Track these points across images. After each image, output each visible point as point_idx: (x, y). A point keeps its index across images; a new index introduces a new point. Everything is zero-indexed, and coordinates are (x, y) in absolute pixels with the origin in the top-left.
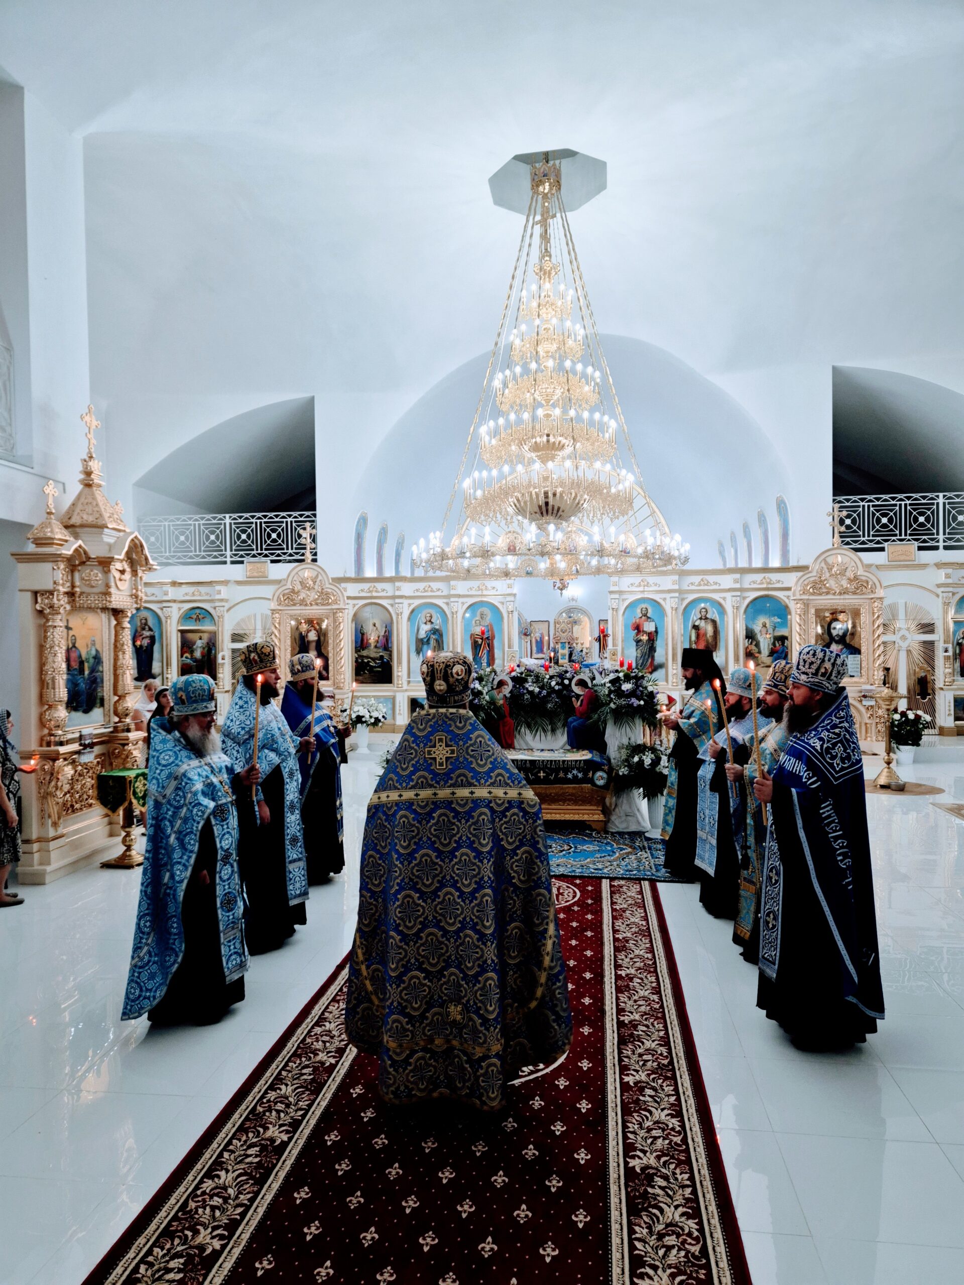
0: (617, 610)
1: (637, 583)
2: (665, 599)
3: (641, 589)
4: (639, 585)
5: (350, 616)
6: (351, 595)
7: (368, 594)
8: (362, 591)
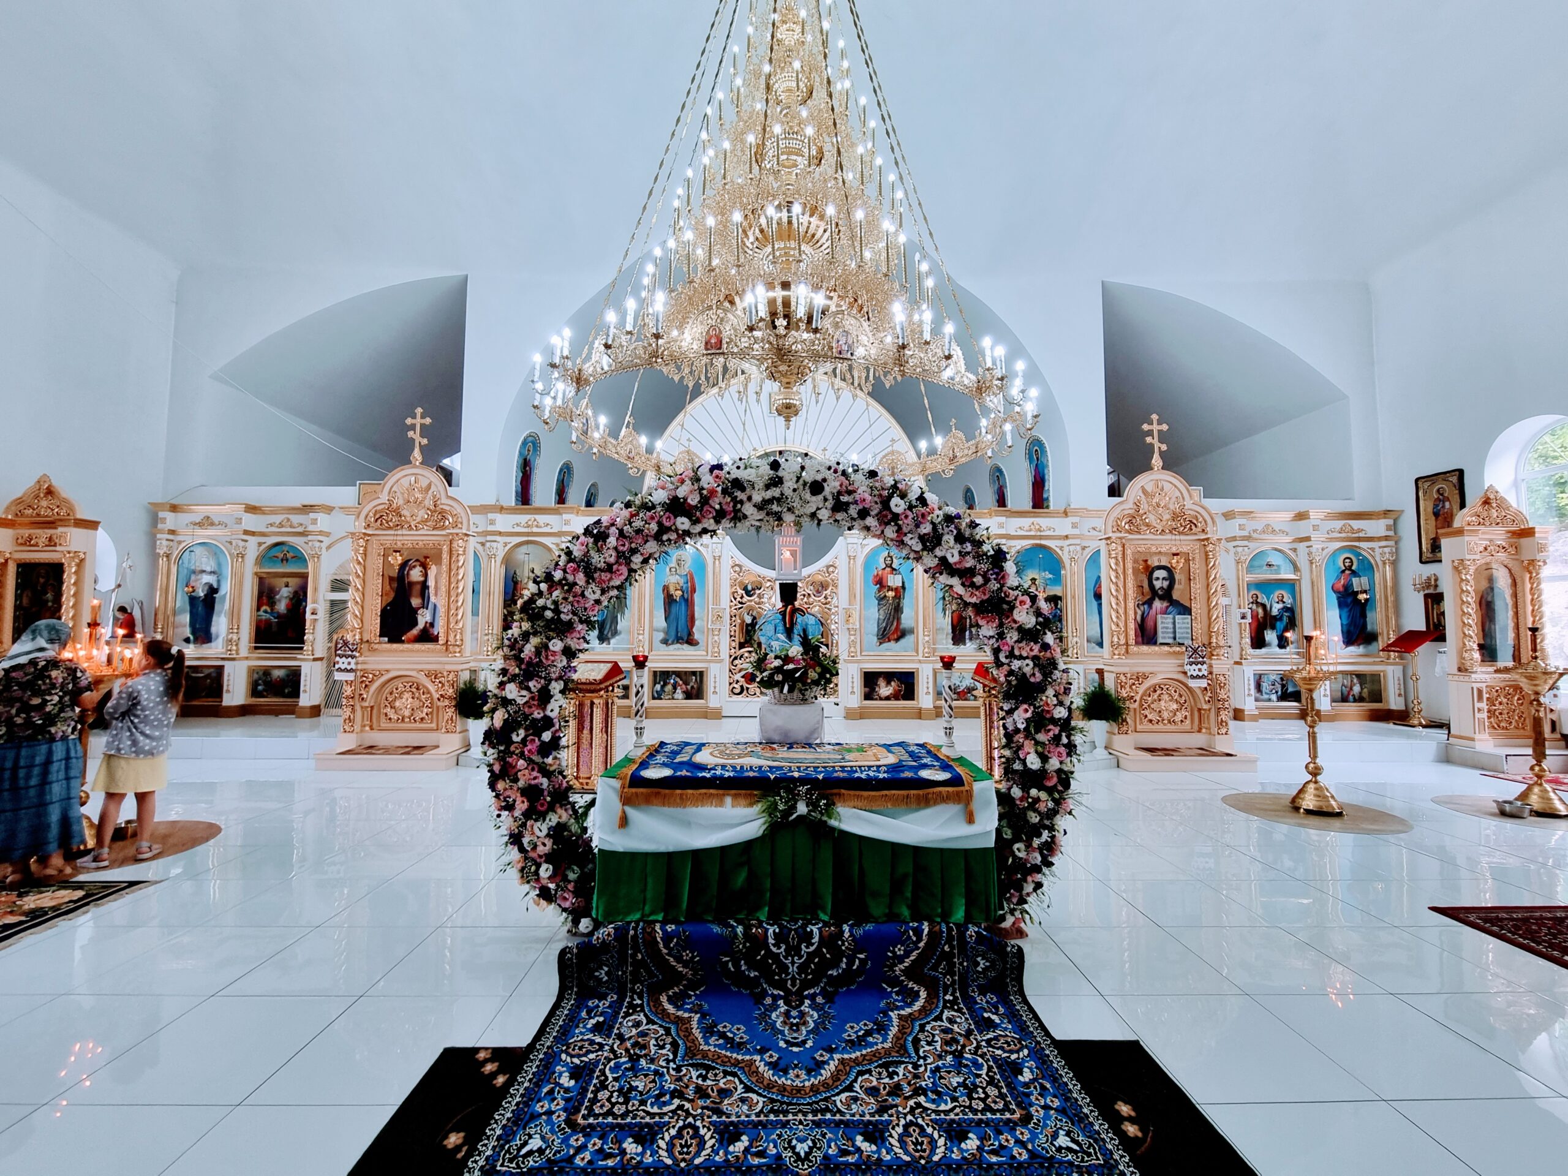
0: (854, 558)
5: (499, 559)
6: (502, 530)
7: (526, 530)
8: (518, 525)
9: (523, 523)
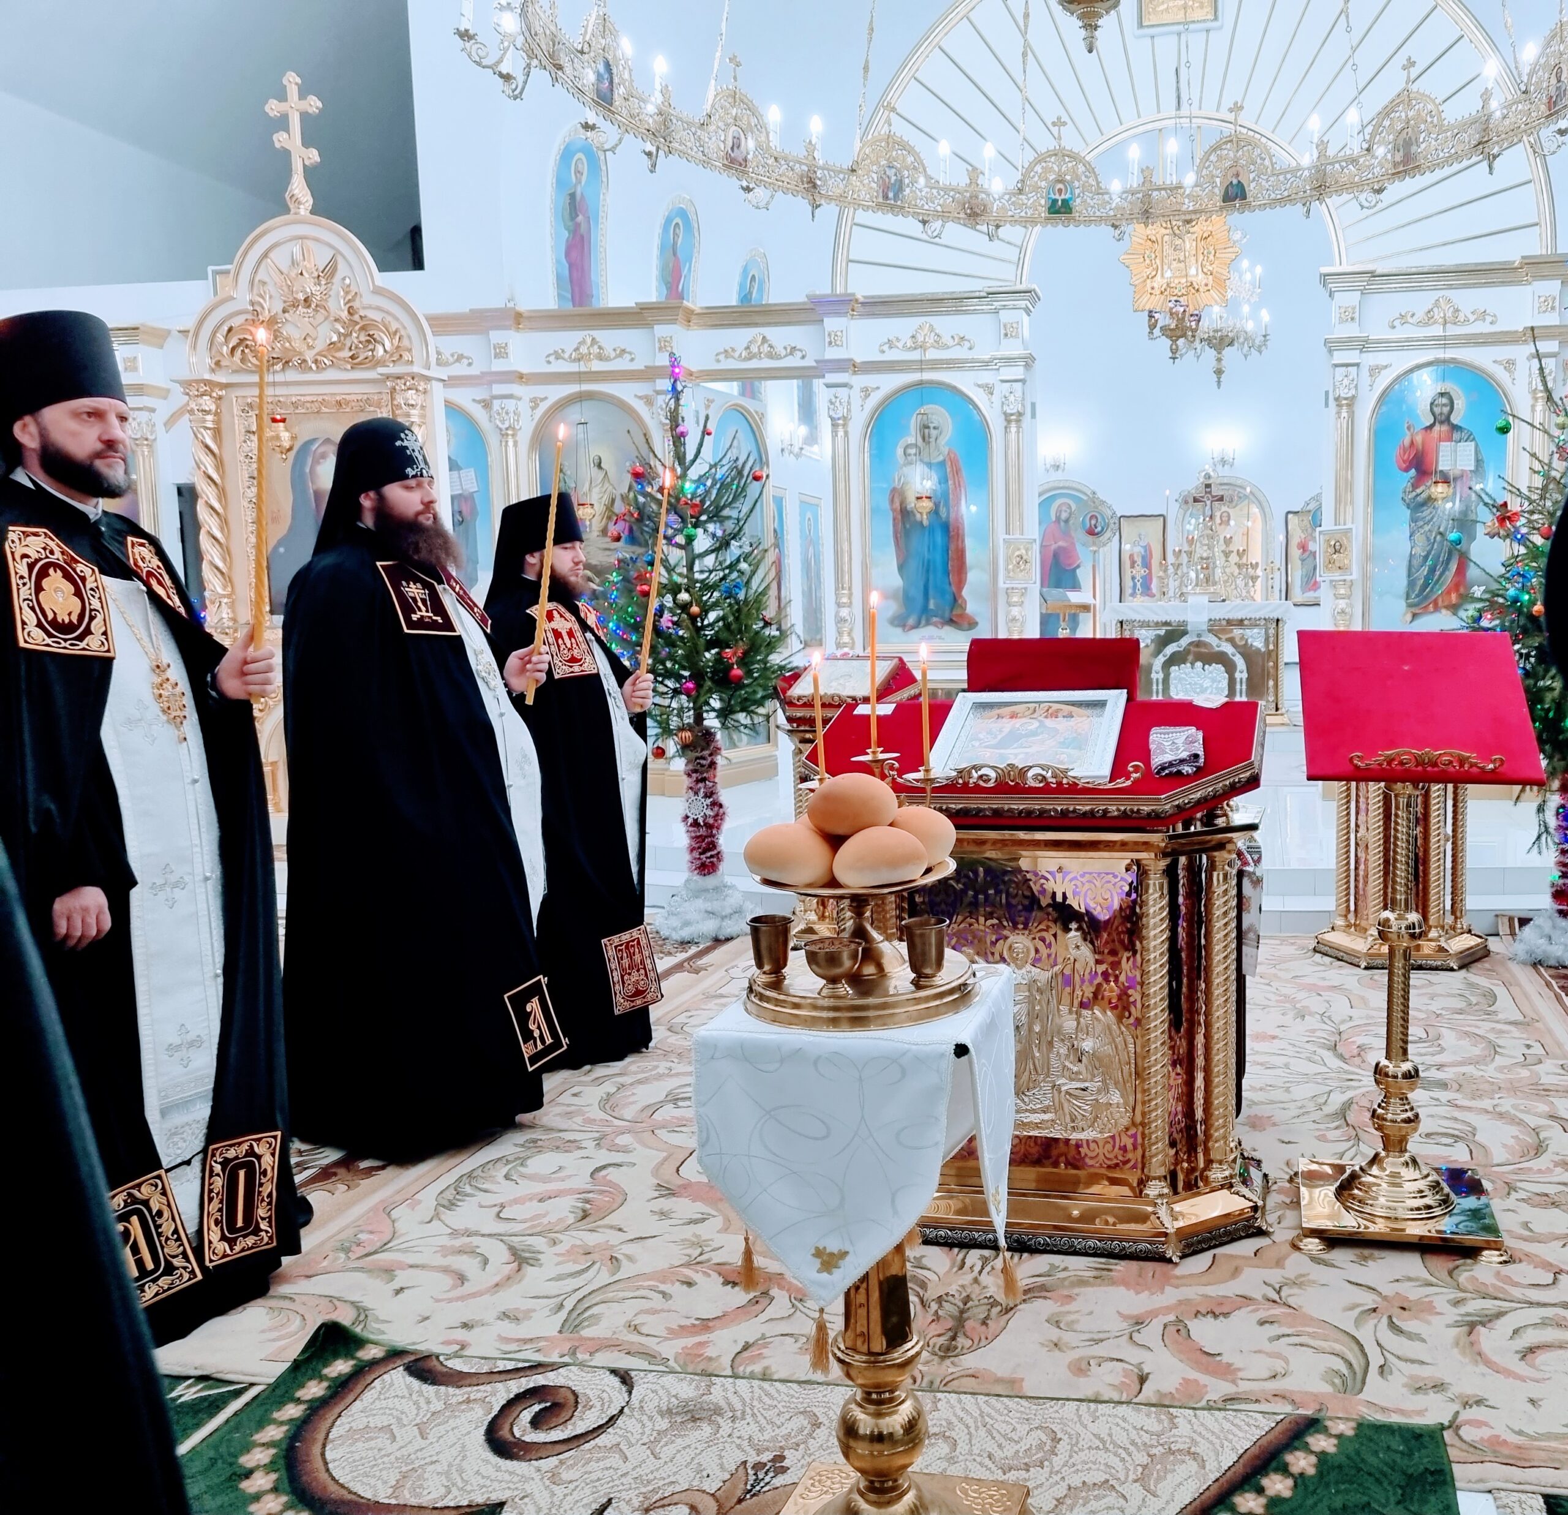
0: (1351, 401)
1: (1420, 315)
2: (1509, 365)
3: (1437, 330)
4: (1429, 319)
5: (525, 436)
6: (524, 370)
7: (574, 368)
8: (558, 356)
9: (569, 350)
